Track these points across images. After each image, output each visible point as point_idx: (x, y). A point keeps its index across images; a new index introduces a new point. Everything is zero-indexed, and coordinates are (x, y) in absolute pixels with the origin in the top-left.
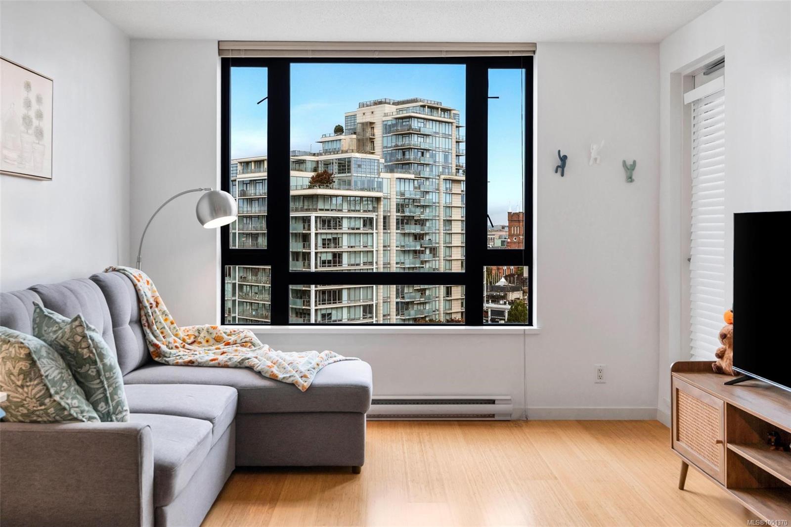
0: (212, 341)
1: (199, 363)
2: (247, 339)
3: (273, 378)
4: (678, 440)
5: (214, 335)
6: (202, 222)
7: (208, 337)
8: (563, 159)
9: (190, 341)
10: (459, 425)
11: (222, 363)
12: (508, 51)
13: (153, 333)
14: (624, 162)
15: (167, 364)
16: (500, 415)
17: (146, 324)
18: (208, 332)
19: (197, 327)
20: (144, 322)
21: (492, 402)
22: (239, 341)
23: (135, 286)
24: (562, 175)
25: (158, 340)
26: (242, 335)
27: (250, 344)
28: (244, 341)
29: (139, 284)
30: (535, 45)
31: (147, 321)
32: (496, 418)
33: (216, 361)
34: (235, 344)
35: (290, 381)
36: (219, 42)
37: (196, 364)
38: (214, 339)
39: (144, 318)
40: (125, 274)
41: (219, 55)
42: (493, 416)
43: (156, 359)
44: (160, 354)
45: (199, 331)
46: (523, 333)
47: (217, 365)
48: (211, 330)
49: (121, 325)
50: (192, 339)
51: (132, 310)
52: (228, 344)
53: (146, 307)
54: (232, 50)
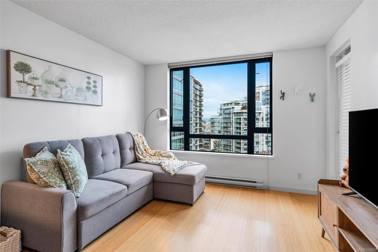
0: (159, 155)
1: (149, 163)
2: (169, 155)
3: (164, 170)
4: (321, 215)
5: (160, 154)
6: (158, 119)
7: (158, 154)
8: (283, 94)
9: (153, 155)
10: (242, 189)
11: (155, 163)
12: (262, 56)
13: (138, 153)
14: (310, 94)
15: (140, 162)
16: (258, 187)
17: (136, 150)
18: (158, 152)
19: (156, 150)
20: (135, 149)
21: (255, 182)
22: (166, 156)
23: (133, 138)
24: (283, 100)
25: (139, 155)
27: (170, 157)
28: (168, 156)
29: (134, 137)
30: (272, 52)
31: (136, 149)
32: (257, 188)
33: (153, 163)
34: (165, 157)
35: (169, 172)
36: (168, 64)
37: (148, 163)
38: (160, 155)
39: (135, 148)
40: (130, 134)
41: (169, 68)
42: (256, 187)
43: (138, 160)
44: (140, 159)
45: (156, 152)
46: (267, 158)
47: (153, 164)
48: (159, 152)
49: (126, 149)
50: (154, 154)
51: (130, 145)
52: (163, 157)
53: (136, 144)
54: (172, 66)
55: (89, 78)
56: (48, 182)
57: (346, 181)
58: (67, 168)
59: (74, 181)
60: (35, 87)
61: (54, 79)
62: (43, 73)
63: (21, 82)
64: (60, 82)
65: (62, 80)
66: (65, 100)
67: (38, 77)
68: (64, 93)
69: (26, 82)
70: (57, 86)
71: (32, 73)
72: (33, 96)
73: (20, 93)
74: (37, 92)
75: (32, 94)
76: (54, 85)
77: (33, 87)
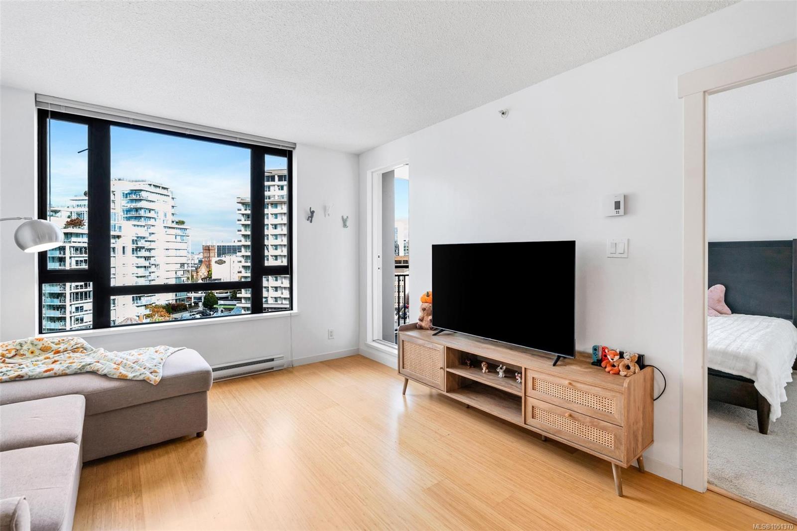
0: (37, 352)
1: (29, 376)
2: (78, 345)
3: (123, 379)
4: (403, 368)
5: (39, 347)
6: (22, 247)
7: (32, 348)
8: (312, 213)
9: (10, 355)
10: (253, 379)
11: (60, 372)
12: (279, 145)
14: (342, 217)
16: (277, 367)
18: (32, 344)
19: (18, 341)
21: (272, 360)
24: (311, 222)
26: (73, 343)
27: (81, 349)
28: (75, 347)
30: (295, 144)
32: (275, 369)
33: (52, 372)
34: (67, 351)
35: (141, 378)
36: (36, 94)
37: (27, 377)
38: (40, 349)
41: (36, 106)
42: (272, 368)
45: (21, 345)
46: (290, 315)
47: (54, 375)
48: (36, 342)
50: (13, 353)
52: (57, 352)
54: (51, 104)
57: (424, 321)
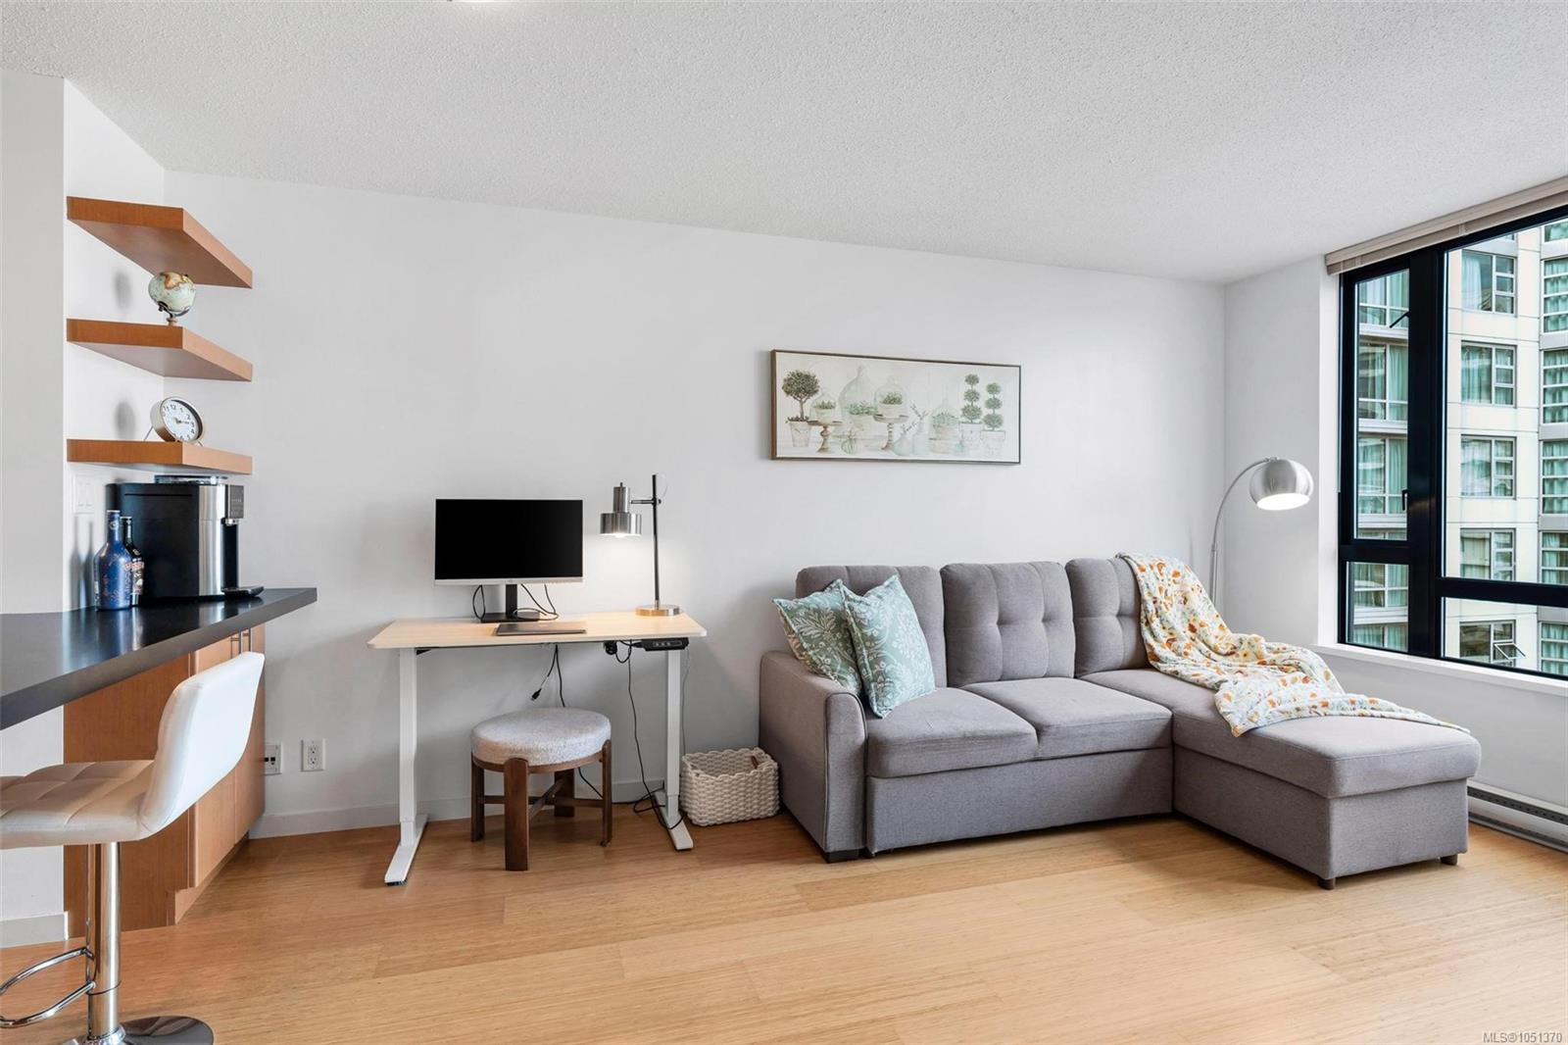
0: (1250, 656)
1: (1181, 675)
2: (1292, 662)
5: (1255, 650)
7: (1247, 650)
9: (1224, 652)
11: (1202, 681)
13: (1152, 633)
15: (1157, 670)
17: (1145, 621)
18: (1249, 643)
19: (1241, 635)
20: (1142, 617)
22: (1277, 662)
23: (1135, 576)
25: (1156, 641)
26: (1286, 655)
27: (1294, 669)
28: (1286, 662)
29: (1140, 574)
31: (1146, 617)
33: (1200, 678)
34: (1274, 664)
36: (1324, 256)
37: (1178, 675)
38: (1254, 653)
39: (1143, 612)
40: (1127, 562)
41: (1331, 272)
43: (1151, 662)
44: (1157, 659)
45: (1241, 641)
47: (1193, 681)
48: (1254, 643)
49: (1100, 615)
50: (1228, 650)
51: (1121, 602)
52: (1263, 663)
53: (1145, 601)
54: (1344, 261)
55: (972, 380)
56: (818, 662)
58: (859, 635)
59: (875, 672)
60: (825, 428)
61: (870, 402)
62: (845, 389)
63: (797, 419)
64: (886, 406)
65: (893, 400)
66: (900, 455)
67: (832, 401)
68: (896, 436)
69: (807, 418)
70: (878, 417)
71: (820, 393)
72: (822, 450)
73: (794, 446)
74: (830, 439)
75: (820, 447)
76: (871, 417)
77: (821, 429)
